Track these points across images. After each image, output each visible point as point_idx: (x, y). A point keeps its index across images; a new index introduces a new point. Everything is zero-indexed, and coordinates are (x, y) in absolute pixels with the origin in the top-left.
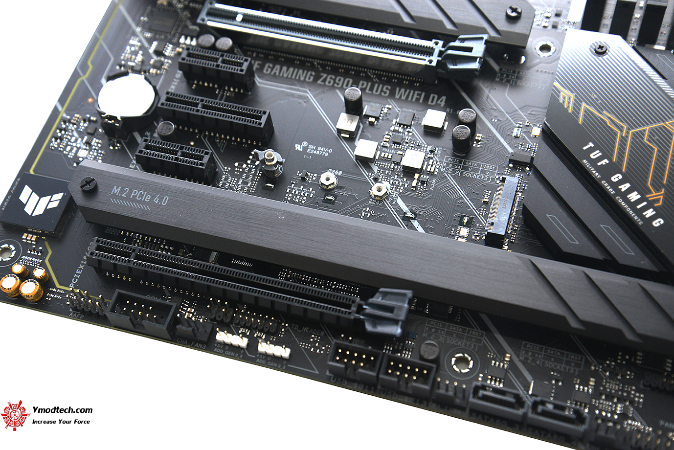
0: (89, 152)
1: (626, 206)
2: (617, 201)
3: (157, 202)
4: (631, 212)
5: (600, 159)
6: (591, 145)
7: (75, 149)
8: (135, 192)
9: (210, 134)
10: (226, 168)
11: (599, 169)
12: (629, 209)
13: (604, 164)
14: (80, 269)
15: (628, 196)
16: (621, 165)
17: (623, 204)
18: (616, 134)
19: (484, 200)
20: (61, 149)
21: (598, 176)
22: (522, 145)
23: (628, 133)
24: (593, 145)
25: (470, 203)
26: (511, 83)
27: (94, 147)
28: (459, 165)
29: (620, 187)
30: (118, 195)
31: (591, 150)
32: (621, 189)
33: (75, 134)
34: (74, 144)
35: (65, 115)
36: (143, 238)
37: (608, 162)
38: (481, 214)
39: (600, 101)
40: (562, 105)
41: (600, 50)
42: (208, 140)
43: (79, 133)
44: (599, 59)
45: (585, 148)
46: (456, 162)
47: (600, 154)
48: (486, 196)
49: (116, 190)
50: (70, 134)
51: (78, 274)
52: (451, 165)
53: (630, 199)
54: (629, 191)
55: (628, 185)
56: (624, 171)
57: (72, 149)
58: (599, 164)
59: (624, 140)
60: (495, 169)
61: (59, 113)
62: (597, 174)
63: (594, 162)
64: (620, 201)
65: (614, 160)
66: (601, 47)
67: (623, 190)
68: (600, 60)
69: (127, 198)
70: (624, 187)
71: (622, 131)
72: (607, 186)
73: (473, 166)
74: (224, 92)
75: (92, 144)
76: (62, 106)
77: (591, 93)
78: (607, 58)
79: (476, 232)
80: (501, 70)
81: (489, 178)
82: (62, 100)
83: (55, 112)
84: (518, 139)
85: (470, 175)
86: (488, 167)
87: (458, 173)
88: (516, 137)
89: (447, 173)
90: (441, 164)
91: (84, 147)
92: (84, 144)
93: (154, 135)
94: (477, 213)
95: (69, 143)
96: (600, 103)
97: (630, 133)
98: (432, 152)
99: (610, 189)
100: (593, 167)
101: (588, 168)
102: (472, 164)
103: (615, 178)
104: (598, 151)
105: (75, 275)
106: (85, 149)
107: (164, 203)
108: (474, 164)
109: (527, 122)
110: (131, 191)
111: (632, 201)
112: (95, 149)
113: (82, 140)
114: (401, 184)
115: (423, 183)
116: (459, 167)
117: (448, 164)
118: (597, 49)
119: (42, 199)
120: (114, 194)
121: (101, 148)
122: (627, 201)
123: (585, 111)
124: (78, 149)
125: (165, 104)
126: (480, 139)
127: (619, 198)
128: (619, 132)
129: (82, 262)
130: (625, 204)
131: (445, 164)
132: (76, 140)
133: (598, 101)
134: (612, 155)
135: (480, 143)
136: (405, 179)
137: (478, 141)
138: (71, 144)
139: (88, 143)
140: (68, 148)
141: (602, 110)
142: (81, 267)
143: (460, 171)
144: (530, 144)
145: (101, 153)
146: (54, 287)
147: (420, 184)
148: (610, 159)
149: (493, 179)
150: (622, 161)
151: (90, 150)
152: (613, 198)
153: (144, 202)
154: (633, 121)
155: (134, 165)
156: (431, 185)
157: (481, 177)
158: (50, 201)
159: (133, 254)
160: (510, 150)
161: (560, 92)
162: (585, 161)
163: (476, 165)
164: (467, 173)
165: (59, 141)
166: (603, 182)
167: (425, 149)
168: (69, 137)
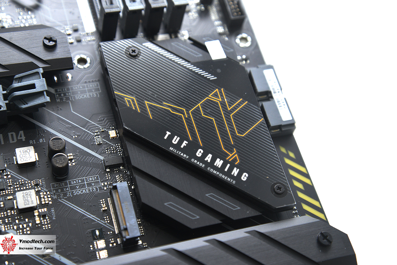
1: (218, 173)
2: (210, 171)
4: (223, 176)
5: (180, 142)
6: (168, 133)
11: (184, 150)
12: (221, 175)
13: (185, 145)
15: (215, 164)
16: (198, 141)
17: (215, 172)
18: (181, 118)
19: (103, 209)
21: (186, 157)
22: (107, 149)
23: (188, 113)
24: (170, 133)
25: (93, 217)
26: (71, 100)
28: (66, 188)
29: (206, 159)
31: (171, 137)
32: (207, 160)
37: (187, 143)
38: (106, 222)
39: (156, 95)
40: (130, 108)
41: (134, 54)
44: (136, 61)
45: (166, 138)
46: (63, 186)
47: (179, 138)
48: (102, 205)
52: (60, 190)
53: (217, 166)
54: (213, 160)
55: (210, 156)
56: (201, 145)
58: (182, 147)
59: (188, 120)
60: (98, 179)
62: (185, 156)
63: (177, 146)
64: (212, 170)
65: (191, 139)
66: (134, 51)
67: (209, 161)
68: (138, 62)
70: (209, 158)
71: (184, 114)
72: (197, 162)
73: (78, 183)
77: (146, 91)
78: (142, 59)
79: (110, 240)
80: (56, 91)
81: (96, 189)
84: (101, 145)
85: (80, 192)
86: (91, 179)
87: (70, 195)
88: (100, 144)
89: (60, 199)
90: (51, 193)
94: (102, 222)
96: (157, 97)
97: (190, 113)
98: (37, 185)
99: (200, 164)
100: (179, 151)
101: (176, 153)
102: (76, 182)
103: (199, 153)
104: (176, 137)
108: (78, 181)
109: (101, 129)
111: (219, 167)
114: (25, 226)
115: (44, 216)
116: (67, 189)
117: (57, 190)
118: (131, 54)
122: (216, 168)
123: (150, 107)
126: (72, 157)
127: (210, 168)
128: (182, 115)
130: (216, 172)
131: (54, 192)
133: (154, 95)
134: (188, 136)
135: (73, 161)
136: (27, 220)
137: (71, 160)
141: (162, 102)
143: (70, 192)
144: (113, 146)
147: (42, 219)
148: (187, 140)
149: (100, 188)
150: (197, 138)
152: (205, 170)
154: (187, 103)
156: (52, 216)
157: (89, 190)
160: (102, 158)
161: (123, 98)
162: (171, 149)
163: (80, 181)
164: (76, 191)
166: (193, 160)
167: (30, 185)
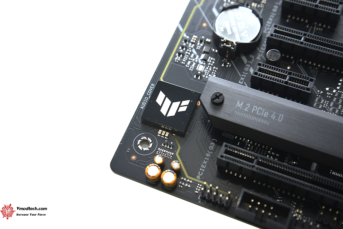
0: (206, 67)
3: (274, 118)
7: (194, 64)
8: (255, 108)
9: (303, 61)
10: (318, 91)
14: (204, 164)
20: (184, 63)
27: (209, 64)
30: (242, 109)
33: (194, 51)
34: (193, 60)
35: (185, 35)
36: (253, 144)
42: (302, 66)
43: (197, 51)
49: (239, 105)
50: (190, 51)
51: (203, 168)
57: (191, 64)
61: (181, 33)
69: (249, 112)
74: (313, 27)
75: (208, 61)
76: (183, 27)
82: (183, 23)
83: (177, 33)
91: (202, 63)
92: (202, 60)
93: (257, 58)
95: (190, 59)
105: (201, 169)
106: (202, 65)
107: (280, 120)
110: (251, 107)
112: (210, 65)
113: (200, 57)
119: (174, 103)
120: (238, 108)
121: (214, 65)
124: (197, 63)
125: (274, 36)
129: (205, 158)
132: (195, 56)
138: (191, 59)
139: (205, 60)
140: (189, 63)
142: (205, 162)
145: (215, 69)
146: (185, 177)
151: (207, 66)
153: (263, 117)
155: (243, 82)
158: (180, 106)
159: (255, 161)
165: (181, 56)
168: (189, 53)
